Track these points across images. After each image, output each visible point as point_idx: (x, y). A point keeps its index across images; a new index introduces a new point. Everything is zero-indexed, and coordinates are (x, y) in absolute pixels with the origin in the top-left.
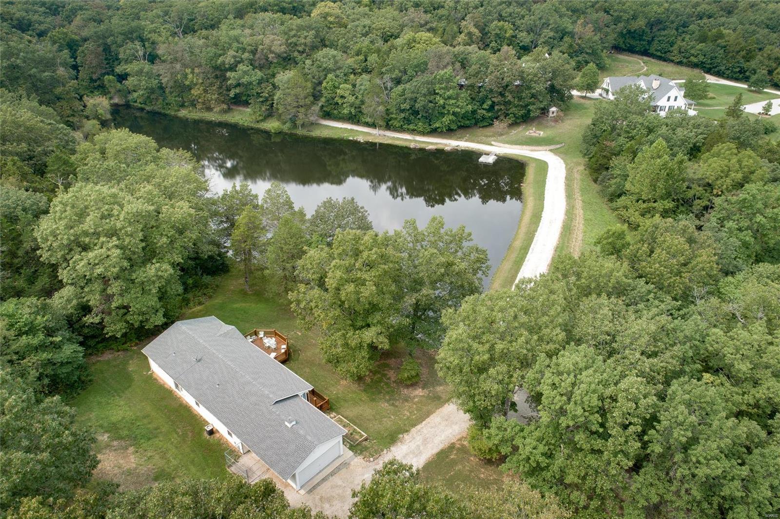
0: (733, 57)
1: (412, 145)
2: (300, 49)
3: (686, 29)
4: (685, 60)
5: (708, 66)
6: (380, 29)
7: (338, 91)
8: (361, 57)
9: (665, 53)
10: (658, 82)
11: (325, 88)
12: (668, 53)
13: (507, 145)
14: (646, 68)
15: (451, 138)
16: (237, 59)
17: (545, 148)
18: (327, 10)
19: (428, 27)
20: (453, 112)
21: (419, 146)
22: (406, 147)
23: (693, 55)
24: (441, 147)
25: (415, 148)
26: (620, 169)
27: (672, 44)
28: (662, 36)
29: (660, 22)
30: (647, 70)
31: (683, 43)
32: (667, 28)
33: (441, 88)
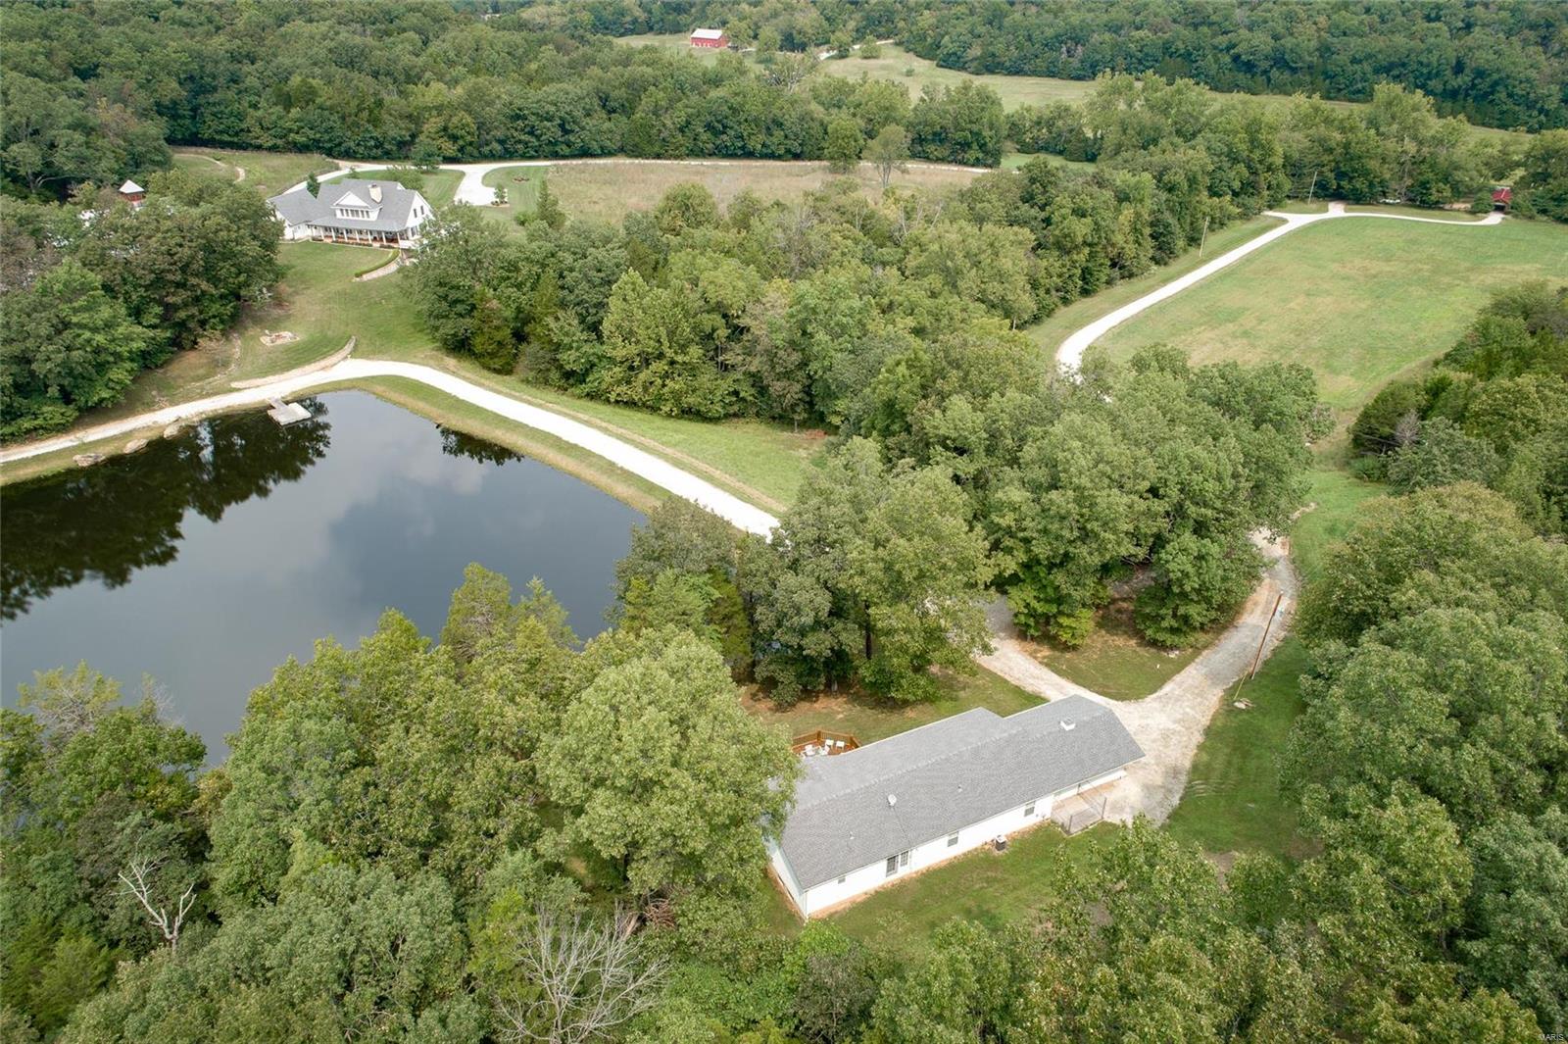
0: (355, 124)
1: (83, 461)
3: (242, 86)
4: (279, 142)
5: (327, 146)
9: (237, 134)
10: (377, 190)
12: (243, 134)
13: (271, 378)
15: (150, 406)
20: (130, 353)
21: (103, 453)
23: (291, 130)
24: (153, 435)
25: (96, 464)
26: (567, 334)
27: (241, 117)
28: (214, 104)
29: (191, 78)
30: (248, 172)
31: (260, 113)
32: (215, 89)
33: (76, 311)
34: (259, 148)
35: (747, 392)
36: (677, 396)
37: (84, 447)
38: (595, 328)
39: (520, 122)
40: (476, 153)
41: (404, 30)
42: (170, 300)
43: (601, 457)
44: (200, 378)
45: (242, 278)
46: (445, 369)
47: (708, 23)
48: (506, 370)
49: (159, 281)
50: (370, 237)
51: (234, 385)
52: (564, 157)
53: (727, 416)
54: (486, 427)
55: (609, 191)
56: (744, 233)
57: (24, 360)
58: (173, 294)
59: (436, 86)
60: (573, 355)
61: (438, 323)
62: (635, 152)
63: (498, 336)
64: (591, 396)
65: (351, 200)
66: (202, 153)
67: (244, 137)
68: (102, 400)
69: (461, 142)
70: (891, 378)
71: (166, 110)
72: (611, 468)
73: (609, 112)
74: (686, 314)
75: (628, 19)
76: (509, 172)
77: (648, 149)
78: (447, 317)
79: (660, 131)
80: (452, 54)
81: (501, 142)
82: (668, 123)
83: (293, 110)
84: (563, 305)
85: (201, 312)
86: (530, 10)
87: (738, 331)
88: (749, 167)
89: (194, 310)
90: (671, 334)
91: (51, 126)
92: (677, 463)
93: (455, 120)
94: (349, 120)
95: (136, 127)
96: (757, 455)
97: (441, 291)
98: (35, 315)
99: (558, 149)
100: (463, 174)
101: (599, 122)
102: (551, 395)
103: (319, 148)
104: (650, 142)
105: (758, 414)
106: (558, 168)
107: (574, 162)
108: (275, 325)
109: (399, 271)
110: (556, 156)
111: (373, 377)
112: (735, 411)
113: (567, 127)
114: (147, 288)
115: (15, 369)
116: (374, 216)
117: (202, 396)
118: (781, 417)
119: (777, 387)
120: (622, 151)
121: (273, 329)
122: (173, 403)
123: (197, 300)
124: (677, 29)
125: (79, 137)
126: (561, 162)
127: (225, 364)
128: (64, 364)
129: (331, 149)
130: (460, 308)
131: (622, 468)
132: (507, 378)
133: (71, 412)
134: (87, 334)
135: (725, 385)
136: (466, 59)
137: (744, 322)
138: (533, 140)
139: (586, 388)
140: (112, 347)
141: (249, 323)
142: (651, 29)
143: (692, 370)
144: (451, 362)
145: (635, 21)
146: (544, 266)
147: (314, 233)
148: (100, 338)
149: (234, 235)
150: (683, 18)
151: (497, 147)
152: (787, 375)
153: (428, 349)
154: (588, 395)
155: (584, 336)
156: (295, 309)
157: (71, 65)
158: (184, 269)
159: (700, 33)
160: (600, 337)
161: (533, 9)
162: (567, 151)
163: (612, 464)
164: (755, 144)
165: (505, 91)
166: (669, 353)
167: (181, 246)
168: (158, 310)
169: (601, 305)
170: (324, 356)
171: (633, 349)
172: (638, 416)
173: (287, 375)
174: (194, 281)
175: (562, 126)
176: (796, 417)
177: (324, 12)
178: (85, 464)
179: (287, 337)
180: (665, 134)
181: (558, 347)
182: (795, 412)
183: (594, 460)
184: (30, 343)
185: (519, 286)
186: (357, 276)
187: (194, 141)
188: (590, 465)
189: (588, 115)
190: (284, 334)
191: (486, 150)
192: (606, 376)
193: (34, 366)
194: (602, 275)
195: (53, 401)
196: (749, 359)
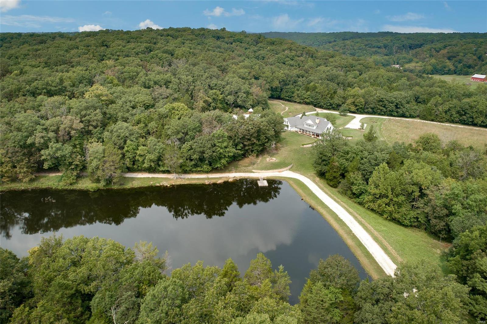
0: (325, 98)
1: (207, 182)
2: (94, 124)
3: (296, 84)
4: (302, 101)
5: (315, 104)
6: (141, 102)
7: (137, 152)
8: (142, 125)
10: (319, 120)
11: (127, 151)
13: (263, 171)
14: (287, 108)
15: (230, 172)
16: (46, 138)
17: (286, 169)
18: (99, 92)
19: (172, 97)
20: (228, 156)
21: (212, 182)
22: (203, 184)
23: (306, 98)
24: (226, 180)
25: (209, 184)
26: (356, 180)
27: (293, 93)
28: (287, 89)
29: (283, 81)
30: (289, 109)
31: (299, 92)
32: (289, 84)
33: (219, 142)
34: (295, 102)
35: (422, 219)
36: (391, 213)
37: (208, 179)
38: (367, 180)
39: (381, 103)
40: (362, 111)
41: (355, 70)
42: (245, 143)
43: (348, 227)
44: (246, 166)
45: (267, 140)
46: (314, 181)
47: (481, 72)
48: (334, 186)
49: (243, 138)
50: (312, 134)
51: (253, 171)
52: (394, 116)
53: (411, 226)
54: (316, 204)
55: (405, 130)
56: (445, 157)
57: (203, 152)
58: (247, 142)
59: (357, 88)
60: (356, 187)
61: (316, 166)
62: (424, 118)
63: (335, 174)
64: (360, 204)
65: (310, 122)
66: (280, 102)
67: (292, 99)
68: (218, 167)
69: (358, 107)
70: (470, 235)
71: (272, 89)
72: (350, 232)
73: (418, 103)
74: (401, 184)
75: (447, 69)
76: (371, 119)
77: (429, 117)
78: (320, 164)
79: (436, 111)
80: (367, 79)
81: (372, 108)
82: (440, 109)
83: (308, 92)
84: (359, 169)
85: (252, 148)
86: (409, 65)
87: (423, 195)
88: (472, 130)
89: (251, 147)
90: (392, 189)
91: (240, 92)
92: (376, 239)
93: (358, 100)
94: (324, 97)
95: (261, 94)
96: (415, 245)
97: (321, 156)
98: (209, 142)
99: (393, 113)
100: (355, 117)
101: (413, 106)
102: (345, 199)
103: (312, 104)
104: (431, 115)
105: (426, 229)
106: (390, 120)
107: (397, 118)
108: (272, 155)
109: (312, 147)
110: (392, 115)
111: (291, 178)
112: (415, 225)
113: (398, 106)
114: (241, 139)
115: (200, 154)
116: (315, 128)
117: (244, 172)
118: (434, 233)
119: (433, 221)
120: (418, 116)
121: (271, 156)
122: (236, 172)
123: (253, 144)
124: (467, 74)
125: (245, 95)
126: (392, 118)
127: (254, 164)
128: (211, 156)
129: (316, 105)
130: (324, 163)
131: (353, 234)
132: (334, 189)
133: (210, 168)
134: (219, 149)
135: (413, 214)
136: (372, 80)
137: (427, 192)
138: (385, 109)
139: (358, 200)
140: (224, 153)
141: (266, 153)
142: (455, 73)
143: (400, 205)
144: (318, 179)
145: (449, 70)
146: (357, 155)
147: (297, 129)
148: (221, 151)
149: (267, 128)
150: (471, 70)
151: (370, 110)
152: (440, 218)
153: (313, 173)
154: (359, 203)
155: (361, 182)
156: (280, 152)
157: (254, 76)
158: (251, 135)
159: (476, 76)
160: (367, 184)
161: (410, 64)
162: (396, 114)
163: (351, 231)
164: (479, 121)
165: (380, 93)
166: (390, 196)
167: (252, 129)
168: (242, 145)
169: (371, 172)
170: (281, 168)
171: (377, 192)
172: (373, 215)
173: (269, 171)
174: (253, 139)
175: (396, 106)
176: (441, 236)
177: (332, 64)
178: (207, 184)
179: (274, 160)
180: (438, 113)
181: (353, 184)
182: (441, 233)
183: (346, 227)
184: (205, 149)
185: (347, 160)
186: (302, 145)
187: (279, 98)
188: (343, 229)
189: (408, 103)
190: (273, 158)
191: (366, 110)
192: (366, 198)
193: (204, 155)
194: (376, 162)
195: (207, 164)
196: (426, 206)
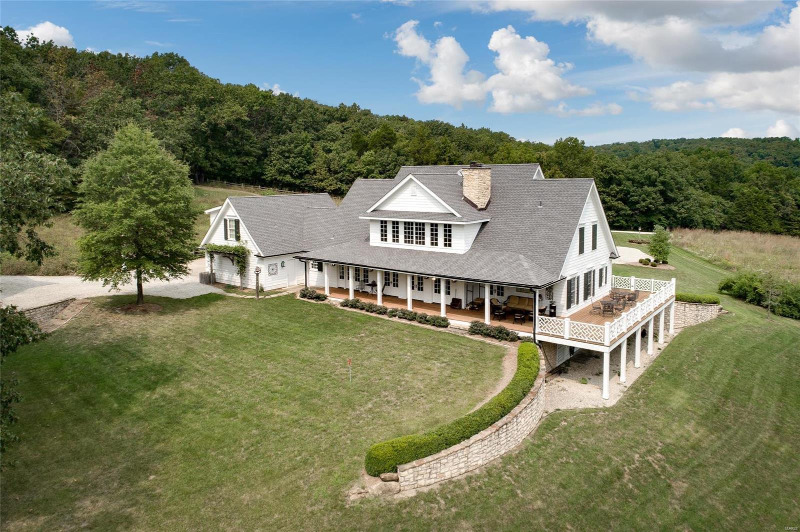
9: (301, 176)
12: (307, 176)
50: (446, 299)
116: (464, 240)
